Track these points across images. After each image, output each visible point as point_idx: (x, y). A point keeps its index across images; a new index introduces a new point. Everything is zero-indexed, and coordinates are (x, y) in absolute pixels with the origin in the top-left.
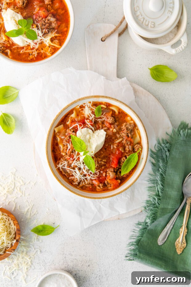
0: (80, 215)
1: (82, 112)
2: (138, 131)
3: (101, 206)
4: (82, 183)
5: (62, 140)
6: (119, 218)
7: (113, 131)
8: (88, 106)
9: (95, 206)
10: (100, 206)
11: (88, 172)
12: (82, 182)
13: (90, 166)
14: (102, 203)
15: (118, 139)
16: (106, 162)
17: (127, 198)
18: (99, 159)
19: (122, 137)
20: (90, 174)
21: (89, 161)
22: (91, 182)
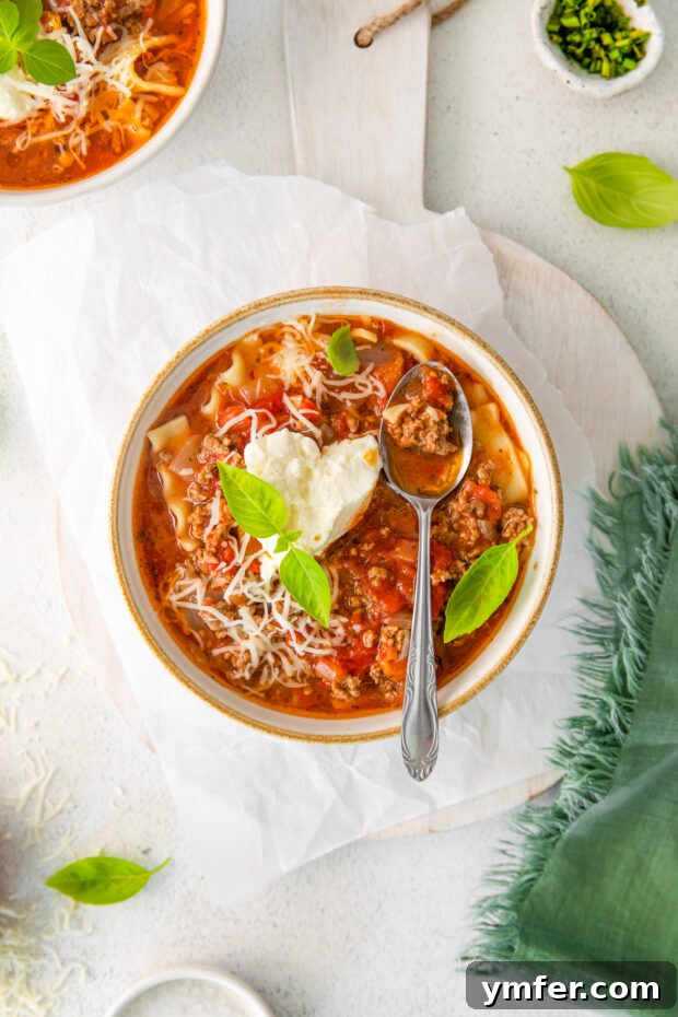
0: (261, 813)
3: (356, 775)
4: (270, 673)
5: (181, 484)
6: (433, 828)
8: (294, 335)
10: (350, 775)
11: (295, 624)
12: (269, 668)
14: (357, 762)
17: (465, 739)
20: (305, 634)
21: (305, 574)
22: (308, 667)
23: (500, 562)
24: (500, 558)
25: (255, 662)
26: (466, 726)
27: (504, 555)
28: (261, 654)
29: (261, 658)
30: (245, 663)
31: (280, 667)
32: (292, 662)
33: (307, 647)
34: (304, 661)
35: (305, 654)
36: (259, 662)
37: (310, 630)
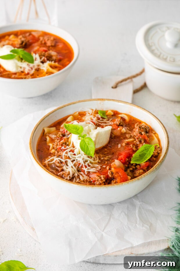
0: (70, 245)
1: (82, 119)
2: (157, 135)
3: (104, 235)
4: (76, 180)
5: (52, 140)
6: (132, 253)
7: (122, 131)
8: (89, 113)
9: (95, 234)
10: (102, 235)
11: (84, 163)
13: (88, 153)
14: (105, 231)
15: (127, 139)
16: (110, 158)
17: (144, 228)
18: (102, 156)
19: (134, 138)
20: (87, 166)
21: (87, 146)
22: (89, 178)
23: (149, 152)
24: (149, 150)
25: (71, 175)
26: (144, 225)
27: (150, 149)
28: (73, 173)
29: (73, 175)
30: (68, 175)
31: (79, 178)
32: (83, 177)
33: (88, 169)
34: (87, 177)
35: (88, 173)
36: (72, 176)
37: (89, 166)
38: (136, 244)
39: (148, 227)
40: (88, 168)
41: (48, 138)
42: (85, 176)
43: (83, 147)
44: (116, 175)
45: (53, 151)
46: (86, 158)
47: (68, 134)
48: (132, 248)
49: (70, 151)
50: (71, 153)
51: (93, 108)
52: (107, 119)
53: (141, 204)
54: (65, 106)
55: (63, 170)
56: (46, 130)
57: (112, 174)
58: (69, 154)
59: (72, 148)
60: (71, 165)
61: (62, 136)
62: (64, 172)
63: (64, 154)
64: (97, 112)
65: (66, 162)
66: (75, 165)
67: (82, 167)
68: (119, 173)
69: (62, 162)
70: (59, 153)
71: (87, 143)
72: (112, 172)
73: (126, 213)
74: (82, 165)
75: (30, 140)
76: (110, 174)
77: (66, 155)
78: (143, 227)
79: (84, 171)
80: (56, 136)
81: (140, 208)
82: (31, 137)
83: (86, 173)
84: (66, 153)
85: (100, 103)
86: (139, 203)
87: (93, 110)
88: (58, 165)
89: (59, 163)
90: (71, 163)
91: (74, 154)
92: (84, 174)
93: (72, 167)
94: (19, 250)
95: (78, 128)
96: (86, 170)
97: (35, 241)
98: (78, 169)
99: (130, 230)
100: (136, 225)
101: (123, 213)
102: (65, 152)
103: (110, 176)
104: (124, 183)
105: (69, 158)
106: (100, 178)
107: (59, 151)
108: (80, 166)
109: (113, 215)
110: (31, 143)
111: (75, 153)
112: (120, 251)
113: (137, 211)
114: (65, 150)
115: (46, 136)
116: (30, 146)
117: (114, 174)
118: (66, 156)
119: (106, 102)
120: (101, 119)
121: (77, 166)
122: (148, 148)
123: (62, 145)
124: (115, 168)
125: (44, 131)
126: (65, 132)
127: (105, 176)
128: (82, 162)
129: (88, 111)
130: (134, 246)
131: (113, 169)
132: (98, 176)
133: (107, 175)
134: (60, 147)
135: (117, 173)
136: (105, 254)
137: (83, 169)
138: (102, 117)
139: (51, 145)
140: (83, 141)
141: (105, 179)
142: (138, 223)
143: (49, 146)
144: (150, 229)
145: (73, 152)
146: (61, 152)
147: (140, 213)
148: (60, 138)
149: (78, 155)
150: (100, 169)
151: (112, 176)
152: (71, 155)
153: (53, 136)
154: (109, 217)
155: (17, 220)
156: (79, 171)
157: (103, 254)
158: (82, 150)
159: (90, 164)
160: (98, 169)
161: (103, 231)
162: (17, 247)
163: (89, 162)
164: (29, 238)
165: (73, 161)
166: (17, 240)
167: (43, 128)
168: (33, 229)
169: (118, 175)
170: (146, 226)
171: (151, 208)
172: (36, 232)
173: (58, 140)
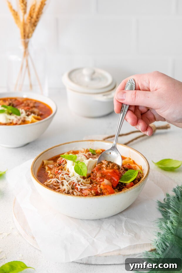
0: (65, 248)
9: (87, 240)
10: (94, 241)
13: (81, 174)
21: (81, 169)
22: (81, 194)
25: (66, 191)
28: (68, 190)
30: (64, 191)
32: (77, 193)
33: (81, 187)
34: (80, 193)
35: (80, 190)
36: (68, 192)
37: (82, 184)
38: (123, 247)
39: (134, 235)
40: (81, 185)
41: (47, 168)
42: (78, 192)
43: (77, 170)
44: (104, 191)
45: (51, 175)
46: (80, 179)
47: (63, 164)
48: (120, 250)
49: (65, 174)
50: (66, 175)
51: (84, 148)
52: (97, 155)
53: (126, 219)
54: (61, 145)
55: (59, 188)
56: (45, 162)
57: (101, 190)
58: (65, 176)
59: (67, 172)
60: (66, 184)
61: (58, 166)
62: (60, 189)
63: (60, 176)
64: (88, 151)
65: (62, 182)
66: (70, 184)
67: (76, 185)
68: (108, 189)
69: (58, 183)
70: (56, 176)
71: (80, 167)
72: (101, 189)
73: (114, 225)
74: (76, 184)
75: (32, 166)
76: (99, 190)
77: (62, 176)
78: (129, 235)
79: (78, 188)
80: (53, 166)
81: (126, 222)
82: (32, 164)
83: (79, 190)
84: (63, 175)
85: (91, 143)
86: (125, 219)
87: (85, 149)
88: (55, 184)
89: (56, 182)
90: (66, 182)
91: (69, 177)
92: (78, 191)
93: (67, 186)
94: (21, 255)
95: (72, 157)
96: (79, 187)
97: (35, 248)
98: (73, 187)
99: (118, 237)
100: (123, 234)
101: (112, 226)
102: (61, 174)
103: (99, 192)
104: (112, 195)
105: (65, 179)
106: (91, 192)
107: (56, 174)
108: (74, 184)
109: (102, 227)
110: (32, 168)
111: (70, 175)
112: (109, 252)
113: (123, 224)
114: (61, 173)
115: (45, 166)
116: (32, 171)
117: (103, 190)
118: (62, 178)
119: (96, 142)
120: (92, 155)
121: (72, 185)
122: (133, 173)
123: (59, 170)
124: (103, 185)
125: (43, 162)
126: (61, 163)
127: (95, 191)
128: (76, 181)
129: (80, 151)
130: (122, 248)
131: (102, 186)
132: (89, 191)
133: (97, 191)
134: (57, 170)
135: (105, 189)
136: (96, 254)
137: (76, 186)
138: (92, 154)
139: (49, 172)
140: (77, 166)
141: (95, 193)
142: (124, 232)
143: (48, 173)
144: (135, 237)
145: (68, 175)
146: (58, 175)
147: (126, 225)
148: (57, 167)
149: (72, 177)
150: (92, 187)
151: (101, 192)
152: (66, 177)
153: (51, 166)
154: (99, 229)
155: (20, 234)
156: (73, 189)
157: (94, 255)
158: (76, 172)
159: (83, 183)
160: (89, 187)
161: (94, 238)
162: (19, 253)
163: (82, 181)
164: (29, 247)
165: (68, 181)
166: (19, 248)
167: (43, 160)
168: (33, 238)
169: (107, 190)
170: (131, 234)
171: (135, 222)
172: (36, 240)
173: (55, 168)
